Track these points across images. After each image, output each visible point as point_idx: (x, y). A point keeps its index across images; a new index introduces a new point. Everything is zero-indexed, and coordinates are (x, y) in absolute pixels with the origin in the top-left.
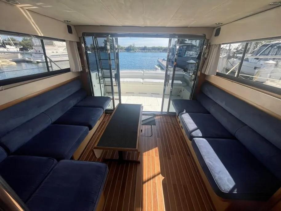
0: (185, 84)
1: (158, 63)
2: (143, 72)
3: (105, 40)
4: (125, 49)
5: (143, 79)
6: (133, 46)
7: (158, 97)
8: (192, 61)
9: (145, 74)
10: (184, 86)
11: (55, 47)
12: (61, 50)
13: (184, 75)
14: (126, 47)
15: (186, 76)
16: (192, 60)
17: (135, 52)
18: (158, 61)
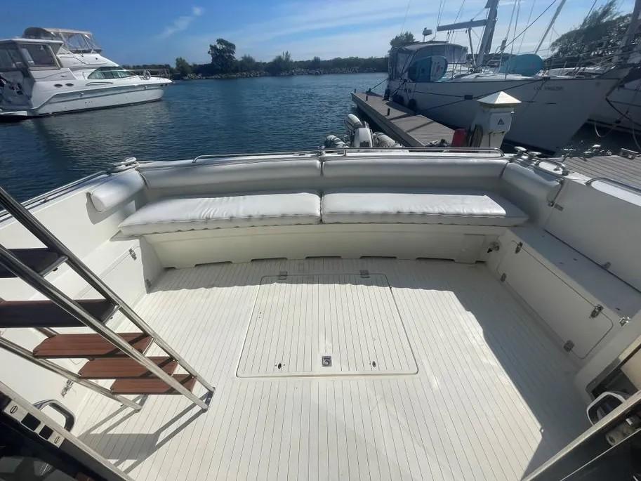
0: (522, 219)
1: (355, 105)
2: (318, 162)
3: (211, 46)
4: (266, 70)
5: (321, 196)
6: (284, 59)
7: (396, 286)
8: (504, 98)
9: (327, 173)
10: (515, 228)
11: (59, 71)
12: (81, 78)
13: (504, 167)
14: (267, 61)
15: (514, 171)
16: (502, 94)
17: (293, 74)
18: (354, 99)
